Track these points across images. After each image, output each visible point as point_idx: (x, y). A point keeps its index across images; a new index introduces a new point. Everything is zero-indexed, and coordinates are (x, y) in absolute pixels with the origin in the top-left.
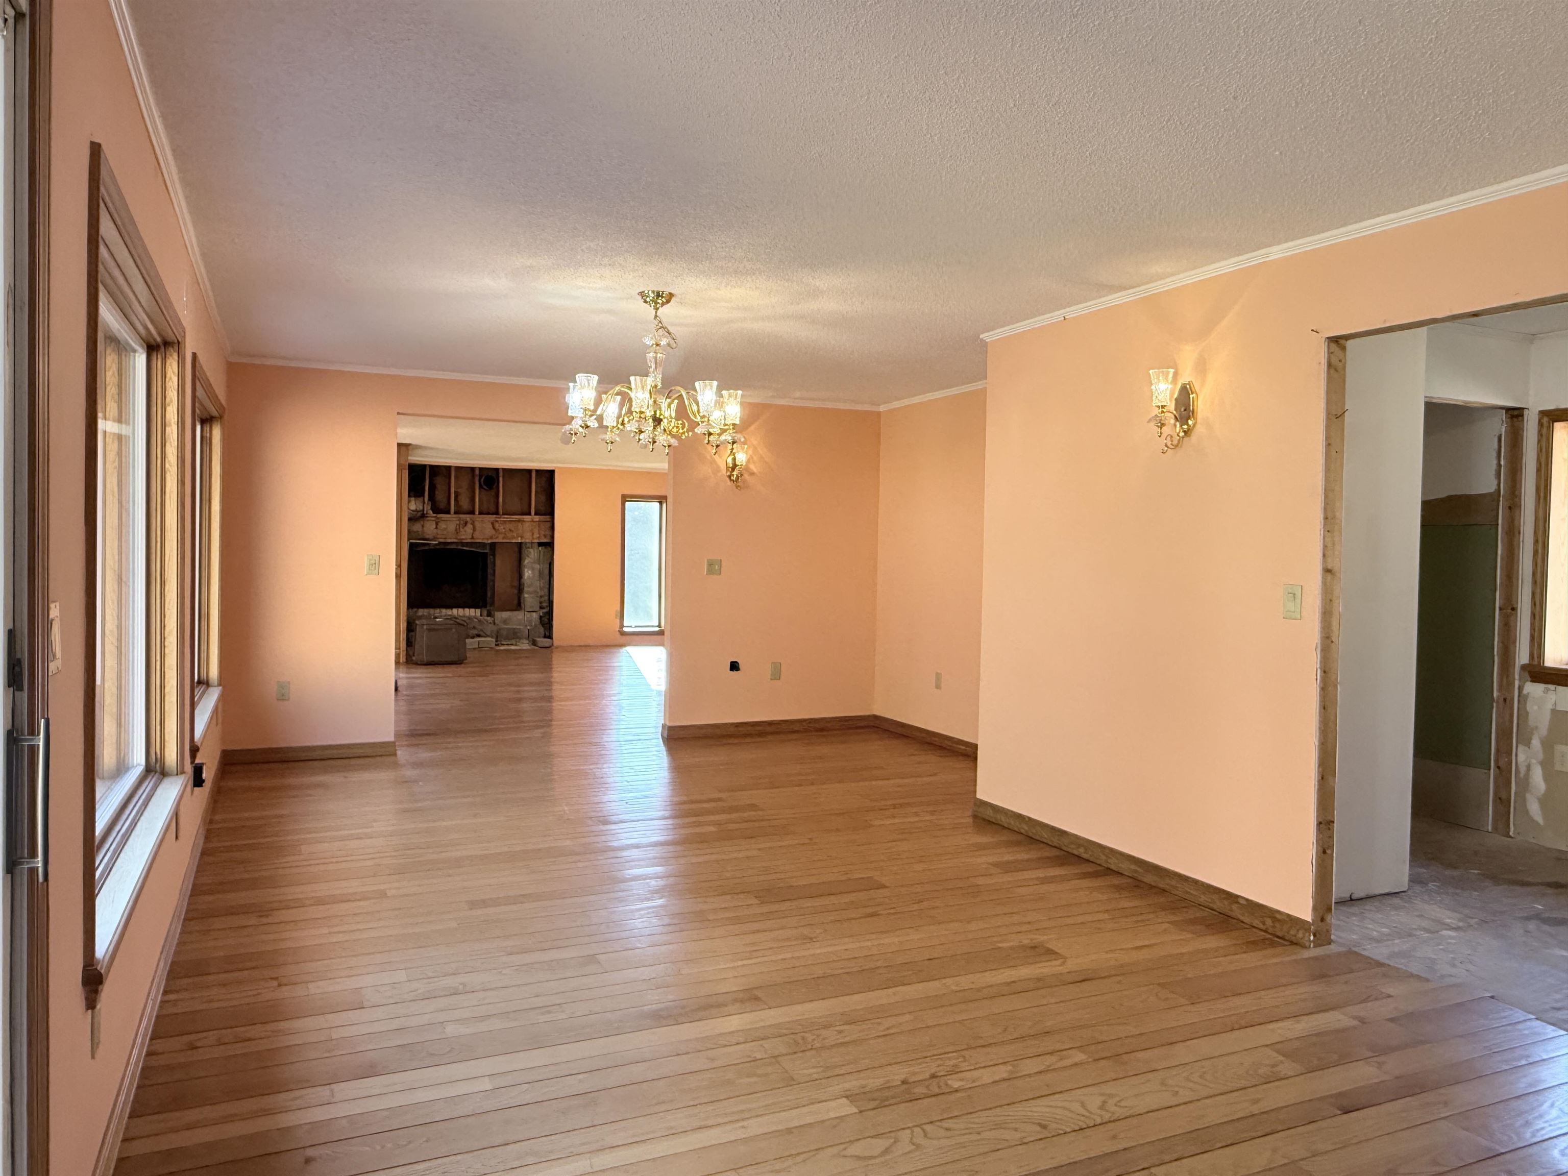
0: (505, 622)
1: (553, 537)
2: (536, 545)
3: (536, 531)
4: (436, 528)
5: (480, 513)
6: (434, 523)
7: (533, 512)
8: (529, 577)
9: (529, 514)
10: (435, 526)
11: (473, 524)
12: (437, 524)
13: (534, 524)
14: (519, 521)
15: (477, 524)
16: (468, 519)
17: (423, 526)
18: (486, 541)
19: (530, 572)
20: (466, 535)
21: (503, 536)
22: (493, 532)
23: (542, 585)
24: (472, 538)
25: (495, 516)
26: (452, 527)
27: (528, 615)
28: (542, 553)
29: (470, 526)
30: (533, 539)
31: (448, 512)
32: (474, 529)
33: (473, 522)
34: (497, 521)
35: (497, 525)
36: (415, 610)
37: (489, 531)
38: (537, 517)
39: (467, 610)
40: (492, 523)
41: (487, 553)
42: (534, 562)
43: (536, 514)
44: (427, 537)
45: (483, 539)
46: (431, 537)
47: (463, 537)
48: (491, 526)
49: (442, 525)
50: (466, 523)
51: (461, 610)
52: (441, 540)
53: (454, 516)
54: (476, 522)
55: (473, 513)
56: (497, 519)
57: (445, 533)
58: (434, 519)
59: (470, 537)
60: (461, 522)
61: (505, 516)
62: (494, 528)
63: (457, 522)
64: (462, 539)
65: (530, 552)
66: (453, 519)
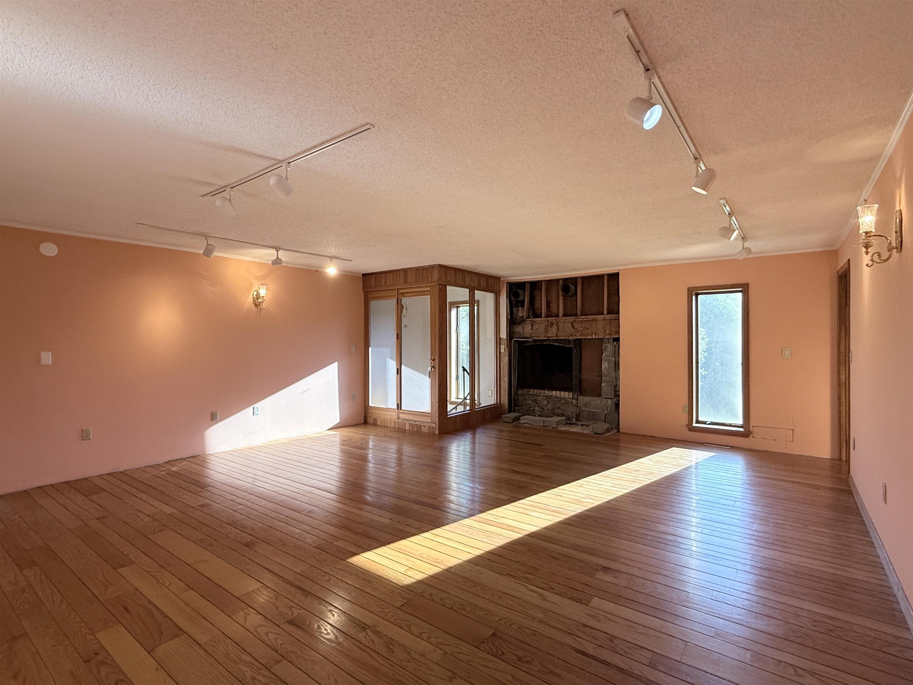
0: (586, 405)
1: (619, 333)
2: (610, 341)
3: (608, 328)
4: (532, 329)
5: (564, 315)
6: (530, 326)
7: (605, 312)
8: (605, 368)
9: (603, 314)
10: (530, 328)
11: (557, 324)
12: (532, 326)
13: (606, 322)
14: (593, 320)
15: (561, 325)
16: (554, 321)
17: (523, 328)
18: (571, 338)
19: (606, 364)
20: (552, 333)
21: (580, 333)
22: (572, 330)
24: (557, 336)
25: (573, 317)
26: (542, 328)
27: (605, 401)
28: (613, 347)
29: (555, 326)
30: (605, 335)
31: (540, 317)
32: (558, 329)
33: (558, 323)
34: (576, 321)
35: (576, 325)
36: (528, 389)
37: (570, 330)
38: (609, 315)
39: (562, 393)
40: (572, 323)
41: (572, 347)
42: (610, 356)
43: (608, 314)
44: (526, 336)
45: (565, 336)
46: (529, 336)
47: (550, 335)
48: (570, 325)
49: (535, 327)
50: (552, 324)
51: (558, 392)
52: (536, 338)
53: (545, 319)
54: (559, 323)
55: (558, 316)
56: (576, 320)
57: (538, 333)
58: (531, 322)
59: (555, 335)
60: (549, 324)
61: (582, 317)
62: (573, 327)
63: (546, 324)
64: (550, 337)
65: (607, 346)
66: (544, 322)
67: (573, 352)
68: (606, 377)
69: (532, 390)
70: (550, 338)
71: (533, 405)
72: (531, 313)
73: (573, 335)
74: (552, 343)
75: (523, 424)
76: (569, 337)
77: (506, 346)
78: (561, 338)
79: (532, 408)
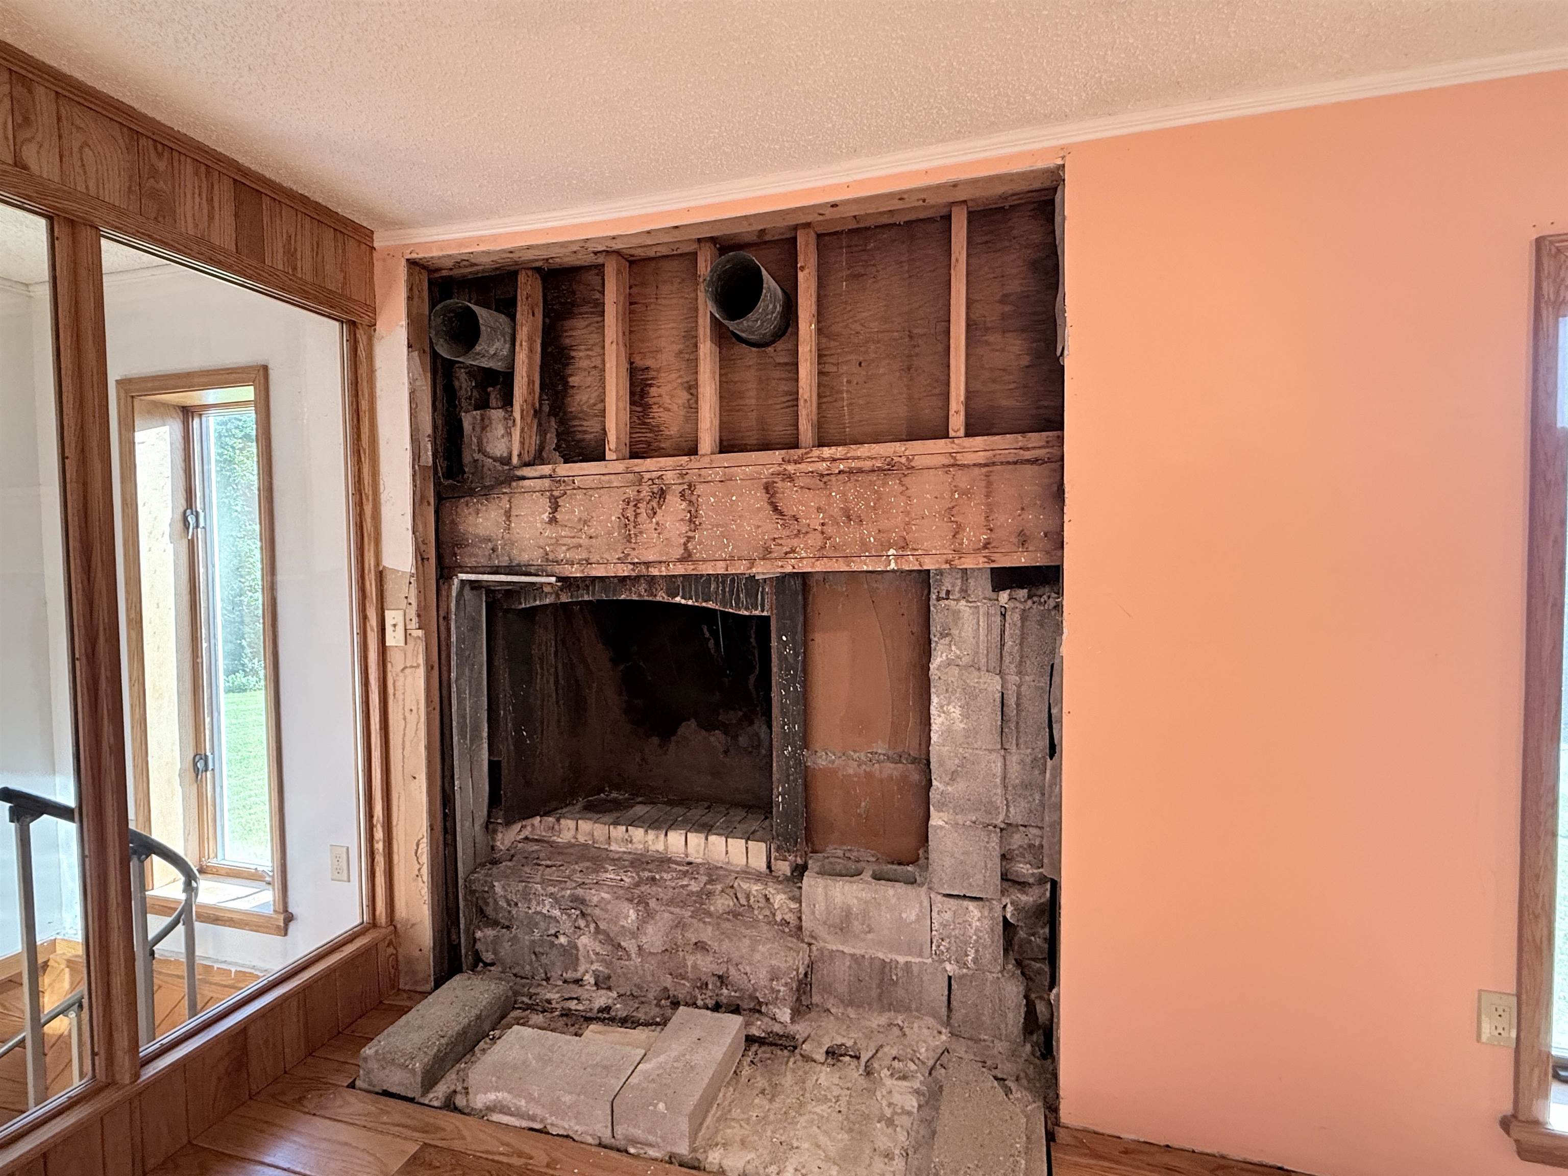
0: (844, 923)
1: (1058, 542)
2: (982, 586)
3: (973, 511)
4: (553, 520)
5: (726, 446)
6: (545, 503)
7: (957, 422)
8: (948, 731)
9: (943, 433)
10: (546, 516)
11: (688, 493)
12: (555, 507)
13: (963, 480)
14: (889, 468)
15: (707, 497)
16: (670, 477)
17: (508, 514)
18: (763, 570)
19: (956, 712)
20: (662, 544)
21: (814, 540)
22: (770, 527)
23: (1015, 769)
24: (687, 557)
25: (778, 455)
26: (608, 514)
27: (946, 911)
28: (1014, 618)
29: (675, 506)
30: (965, 552)
31: (601, 457)
32: (693, 521)
33: (691, 486)
34: (790, 478)
35: (791, 498)
36: (551, 819)
37: (757, 525)
38: (979, 442)
39: (717, 842)
40: (768, 488)
41: (768, 618)
42: (974, 666)
43: (970, 432)
44: (525, 558)
45: (732, 560)
46: (538, 558)
47: (651, 556)
48: (759, 499)
49: (572, 510)
50: (662, 494)
51: (696, 839)
52: (575, 572)
53: (620, 466)
54: (700, 489)
55: (693, 451)
56: (791, 468)
57: (584, 540)
58: (547, 483)
59: (679, 552)
60: (645, 493)
61: (827, 452)
62: (775, 509)
63: (631, 493)
64: (647, 564)
65: (956, 614)
66: (616, 481)
67: (774, 644)
68: (954, 777)
69: (568, 824)
70: (654, 572)
71: (566, 925)
72: (552, 439)
73: (777, 552)
74: (661, 596)
75: (490, 1109)
76: (752, 562)
77: (412, 612)
78: (707, 569)
79: (563, 940)
